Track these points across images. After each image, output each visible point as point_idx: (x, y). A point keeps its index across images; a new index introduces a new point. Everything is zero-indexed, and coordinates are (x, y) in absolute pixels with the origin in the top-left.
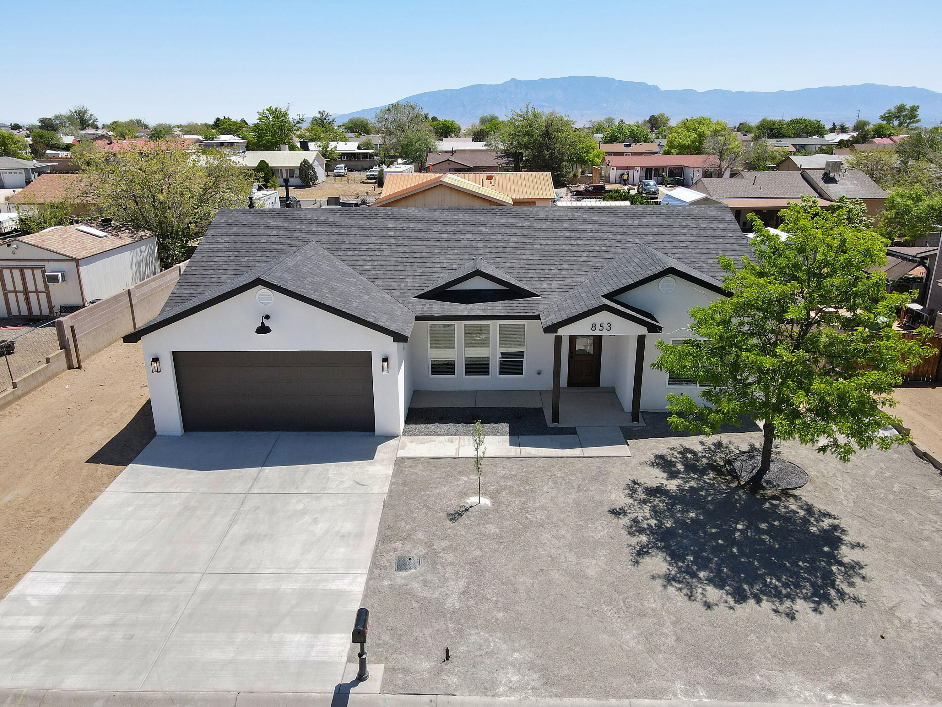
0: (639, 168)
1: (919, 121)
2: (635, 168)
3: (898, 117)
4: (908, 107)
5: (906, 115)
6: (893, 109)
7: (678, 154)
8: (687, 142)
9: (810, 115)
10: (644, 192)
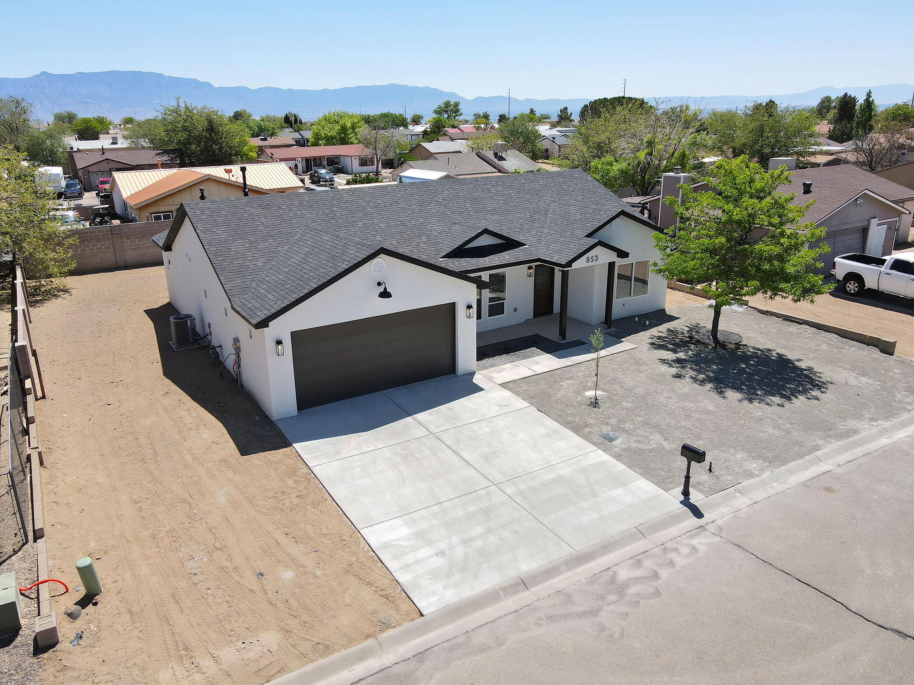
0: (300, 159)
1: (461, 114)
2: (297, 159)
3: (446, 112)
4: (452, 103)
5: (451, 110)
6: (442, 105)
7: (325, 145)
8: (333, 133)
9: (396, 110)
10: (321, 180)
